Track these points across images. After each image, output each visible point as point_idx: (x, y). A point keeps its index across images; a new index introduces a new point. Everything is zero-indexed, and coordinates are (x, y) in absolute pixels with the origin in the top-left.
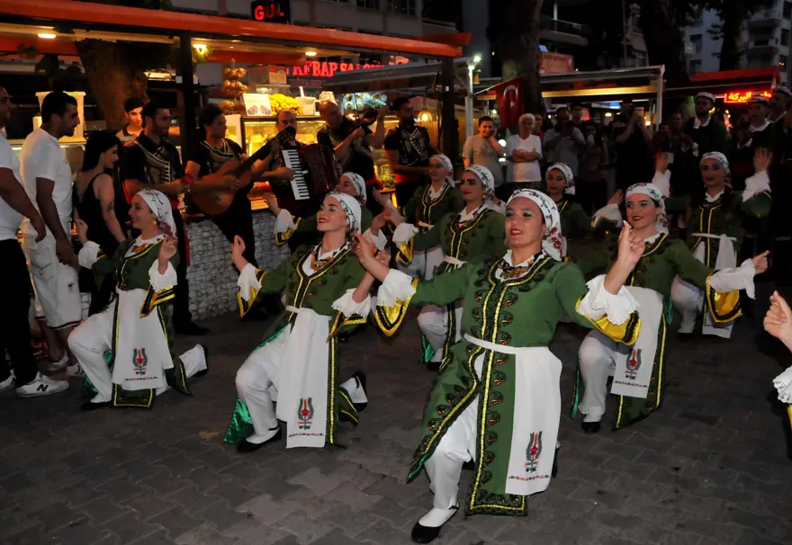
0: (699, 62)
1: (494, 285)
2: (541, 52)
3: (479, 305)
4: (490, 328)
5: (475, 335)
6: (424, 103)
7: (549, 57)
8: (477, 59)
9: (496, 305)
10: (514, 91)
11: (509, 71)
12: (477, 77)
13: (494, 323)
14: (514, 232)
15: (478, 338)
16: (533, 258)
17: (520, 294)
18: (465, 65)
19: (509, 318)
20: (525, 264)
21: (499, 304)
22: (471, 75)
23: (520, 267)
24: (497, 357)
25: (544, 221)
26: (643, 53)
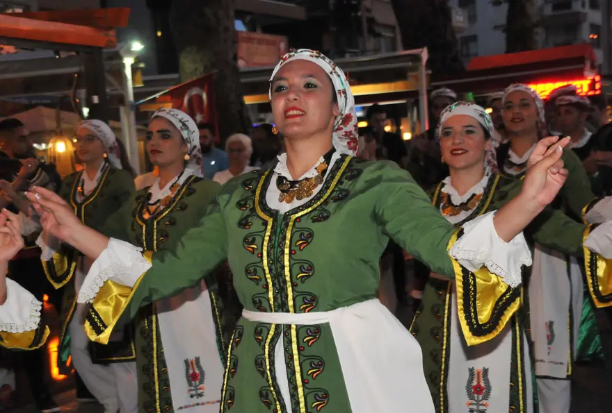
0: (474, 38)
1: (270, 221)
2: (236, 33)
3: (255, 259)
4: (281, 291)
5: (261, 308)
6: (59, 120)
7: (249, 40)
8: (137, 46)
9: (283, 253)
10: (200, 97)
11: (191, 65)
12: (139, 75)
13: (285, 282)
14: (291, 113)
15: (265, 311)
16: (322, 159)
17: (315, 227)
18: (118, 57)
19: (306, 269)
20: (313, 173)
21: (287, 251)
22: (128, 72)
23: (307, 179)
24: (302, 332)
25: (335, 99)
26: (392, 28)
